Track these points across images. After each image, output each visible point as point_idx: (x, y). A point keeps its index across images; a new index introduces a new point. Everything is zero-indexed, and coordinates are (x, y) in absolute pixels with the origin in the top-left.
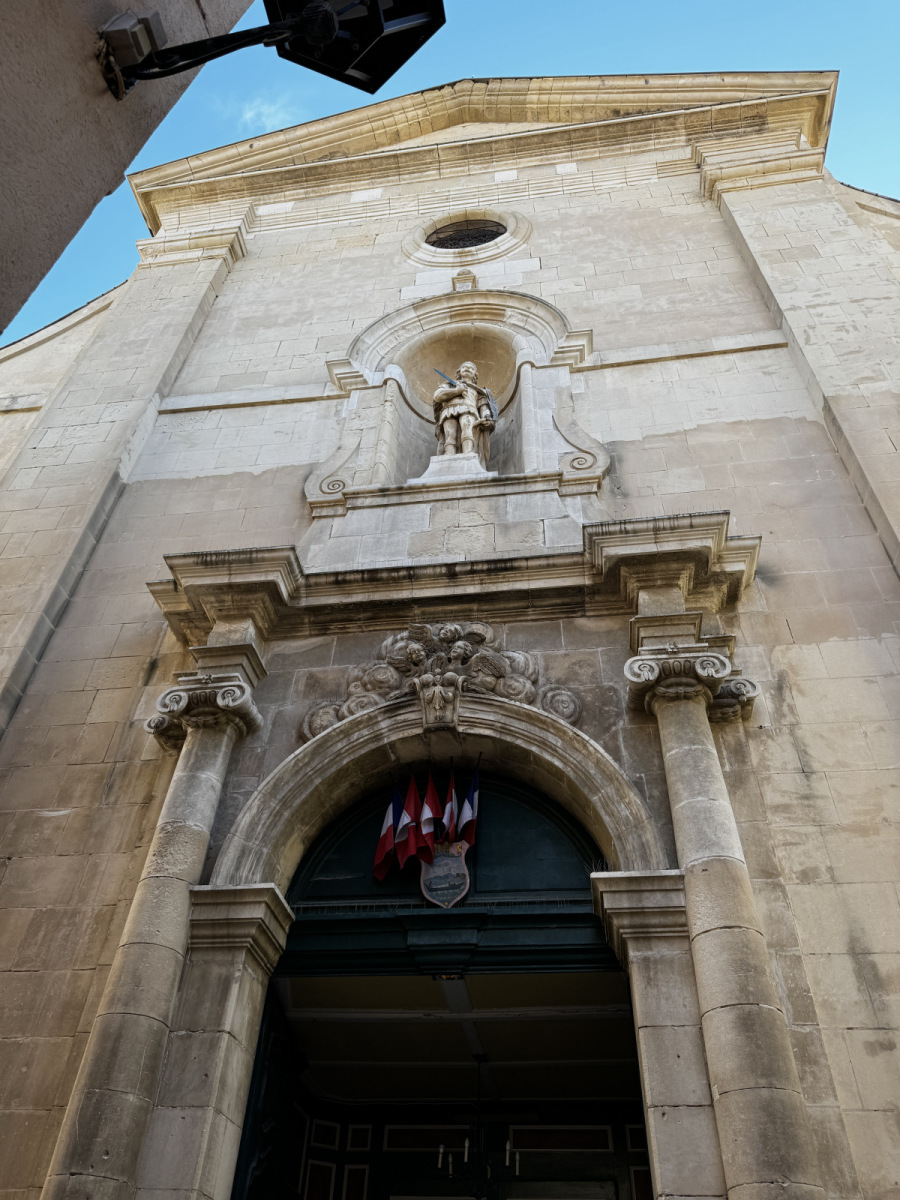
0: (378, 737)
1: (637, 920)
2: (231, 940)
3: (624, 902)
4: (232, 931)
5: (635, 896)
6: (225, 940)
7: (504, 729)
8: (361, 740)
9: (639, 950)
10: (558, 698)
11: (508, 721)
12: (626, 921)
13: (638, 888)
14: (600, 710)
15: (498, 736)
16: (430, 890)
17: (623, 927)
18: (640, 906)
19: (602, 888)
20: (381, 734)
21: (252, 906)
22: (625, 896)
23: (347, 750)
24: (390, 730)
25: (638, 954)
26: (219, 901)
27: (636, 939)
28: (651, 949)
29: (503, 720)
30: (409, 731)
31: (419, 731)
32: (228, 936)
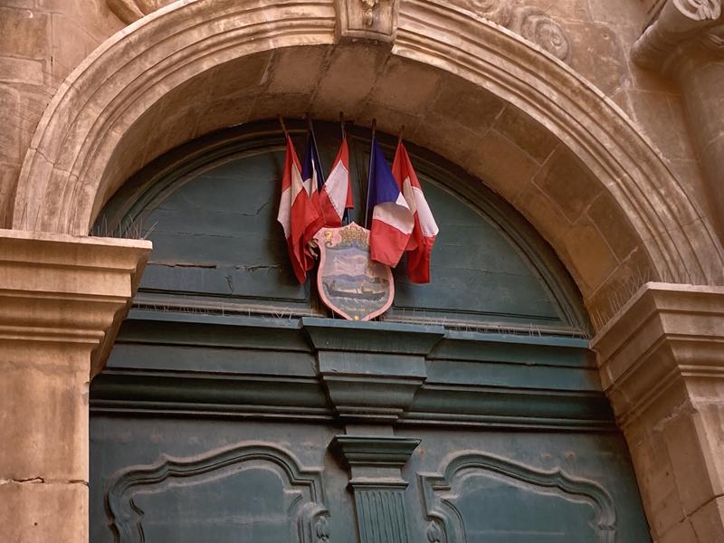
0: (257, 35)
1: (704, 354)
2: (68, 331)
3: (689, 327)
4: (70, 316)
5: (704, 320)
6: (56, 331)
7: (466, 62)
8: (233, 34)
9: (701, 395)
10: (546, 27)
11: (474, 50)
12: (688, 354)
13: (706, 310)
14: (596, 59)
15: (455, 70)
16: (332, 293)
17: (683, 362)
18: (710, 334)
19: (659, 305)
20: (266, 31)
21: (108, 276)
22: (689, 319)
23: (209, 47)
24: (278, 28)
25: (702, 400)
26: (42, 261)
27: (697, 380)
28: (717, 395)
29: (465, 46)
30: (310, 37)
31: (327, 39)
32: (62, 324)
